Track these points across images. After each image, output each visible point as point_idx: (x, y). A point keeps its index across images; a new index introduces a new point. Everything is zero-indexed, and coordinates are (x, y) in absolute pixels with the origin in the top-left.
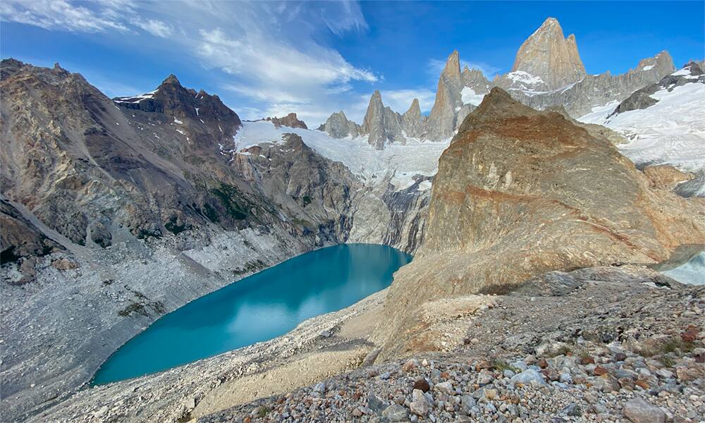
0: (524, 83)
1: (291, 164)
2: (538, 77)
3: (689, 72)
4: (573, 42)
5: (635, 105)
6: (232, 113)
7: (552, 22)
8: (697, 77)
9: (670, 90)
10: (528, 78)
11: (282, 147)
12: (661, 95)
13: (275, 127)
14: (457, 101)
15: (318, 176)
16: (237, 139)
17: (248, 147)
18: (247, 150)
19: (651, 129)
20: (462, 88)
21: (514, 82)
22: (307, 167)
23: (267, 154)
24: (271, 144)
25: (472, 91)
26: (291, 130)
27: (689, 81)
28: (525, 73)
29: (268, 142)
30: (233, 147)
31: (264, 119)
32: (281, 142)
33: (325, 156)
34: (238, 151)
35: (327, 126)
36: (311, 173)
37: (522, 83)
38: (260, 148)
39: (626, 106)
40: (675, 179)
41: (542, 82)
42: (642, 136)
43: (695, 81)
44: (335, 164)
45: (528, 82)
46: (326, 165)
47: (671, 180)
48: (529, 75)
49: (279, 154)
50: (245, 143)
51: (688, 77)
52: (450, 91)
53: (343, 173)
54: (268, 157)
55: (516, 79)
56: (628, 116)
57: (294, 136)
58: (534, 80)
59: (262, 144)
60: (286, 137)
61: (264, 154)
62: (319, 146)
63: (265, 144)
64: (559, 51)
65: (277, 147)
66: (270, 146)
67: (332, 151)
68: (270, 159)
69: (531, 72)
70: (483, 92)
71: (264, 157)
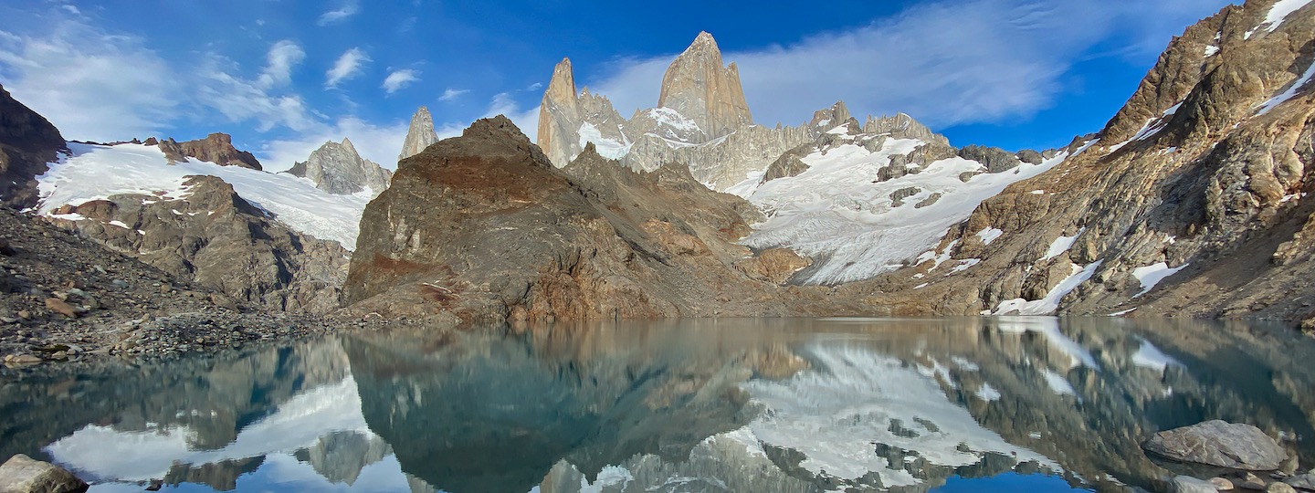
0: (673, 129)
1: (199, 244)
2: (692, 121)
3: (846, 130)
5: (784, 172)
6: (39, 123)
7: (705, 38)
8: (852, 137)
9: (824, 153)
10: (679, 121)
11: (180, 205)
12: (813, 159)
13: (167, 161)
14: (572, 145)
15: (274, 270)
16: (45, 185)
17: (77, 202)
18: (73, 210)
19: (792, 203)
20: (580, 123)
21: (660, 124)
22: (243, 249)
23: (135, 220)
24: (147, 198)
25: (596, 131)
26: (212, 168)
27: (845, 141)
28: (674, 112)
29: (138, 191)
30: (34, 200)
31: (136, 142)
32: (177, 194)
33: (298, 227)
34: (45, 212)
35: (310, 167)
36: (254, 262)
37: (670, 127)
38: (113, 204)
39: (775, 172)
40: (791, 266)
41: (698, 129)
42: (780, 212)
43: (851, 142)
44: (320, 245)
45: (679, 127)
46: (299, 247)
47: (787, 268)
48: (680, 116)
49: (168, 221)
50: (69, 193)
51: (845, 137)
52: (560, 126)
53: (340, 264)
54: (137, 227)
55: (662, 119)
56: (777, 185)
57: (217, 181)
58: (687, 125)
59: (122, 197)
60: (191, 182)
61: (124, 220)
62: (285, 206)
63: (131, 196)
64: (717, 85)
65: (165, 205)
66: (145, 202)
67: (315, 217)
68: (141, 232)
69: (682, 112)
70: (613, 135)
71: (124, 226)
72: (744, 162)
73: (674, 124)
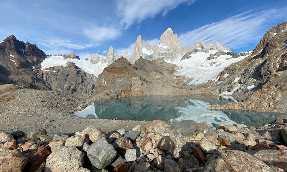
0: (163, 48)
1: (68, 75)
2: (167, 46)
3: (200, 48)
4: (176, 36)
5: (186, 58)
6: (42, 52)
7: (169, 29)
8: (202, 50)
9: (195, 54)
10: (164, 46)
11: (65, 68)
12: (192, 55)
13: (64, 59)
14: (141, 52)
15: (81, 80)
16: (43, 64)
17: (48, 68)
18: (47, 69)
19: (187, 65)
20: (142, 48)
22: (76, 76)
24: (60, 66)
25: (146, 49)
26: (71, 60)
27: (200, 51)
28: (163, 44)
30: (40, 67)
31: (59, 55)
32: (65, 65)
33: (86, 71)
34: (42, 69)
35: (89, 59)
36: (77, 79)
37: (162, 48)
38: (54, 68)
39: (184, 58)
40: (184, 81)
41: (168, 48)
42: (184, 68)
43: (201, 51)
44: (90, 75)
45: (164, 47)
46: (86, 75)
47: (183, 81)
48: (164, 45)
49: (63, 71)
50: (47, 66)
51: (199, 50)
52: (138, 49)
53: (93, 79)
54: (58, 72)
55: (160, 46)
56: (184, 61)
57: (72, 63)
58: (166, 47)
59: (55, 66)
60: (68, 63)
61: (56, 71)
62: (84, 67)
63: (57, 66)
64: (172, 38)
65: (63, 68)
66: (59, 67)
67: (89, 69)
68: (58, 73)
69: (165, 44)
70: (149, 50)
71: (55, 72)
72: (178, 55)
73: (163, 47)
